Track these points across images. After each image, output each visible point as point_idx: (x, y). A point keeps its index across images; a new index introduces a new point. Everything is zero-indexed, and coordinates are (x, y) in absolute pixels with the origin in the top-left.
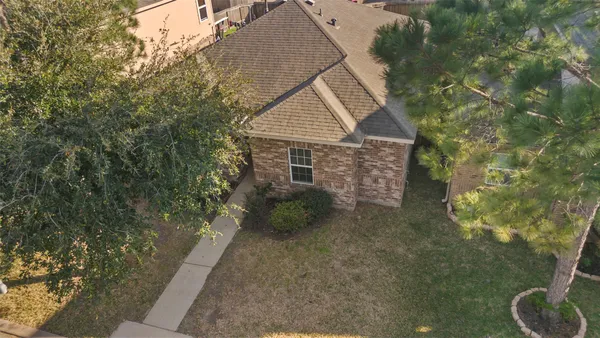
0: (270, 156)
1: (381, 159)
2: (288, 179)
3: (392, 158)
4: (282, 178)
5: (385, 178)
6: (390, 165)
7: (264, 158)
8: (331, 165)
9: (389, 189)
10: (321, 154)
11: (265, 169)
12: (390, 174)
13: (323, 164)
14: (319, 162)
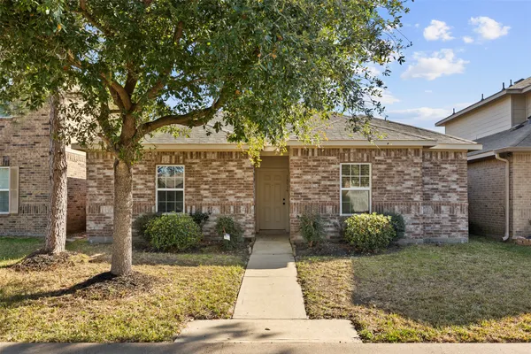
0: (316, 178)
1: (442, 179)
2: (336, 209)
3: (455, 177)
4: (329, 209)
5: (448, 203)
6: (454, 186)
7: (307, 182)
8: (395, 180)
9: (453, 218)
10: (383, 167)
11: (306, 198)
12: (454, 198)
13: (386, 180)
14: (381, 179)
